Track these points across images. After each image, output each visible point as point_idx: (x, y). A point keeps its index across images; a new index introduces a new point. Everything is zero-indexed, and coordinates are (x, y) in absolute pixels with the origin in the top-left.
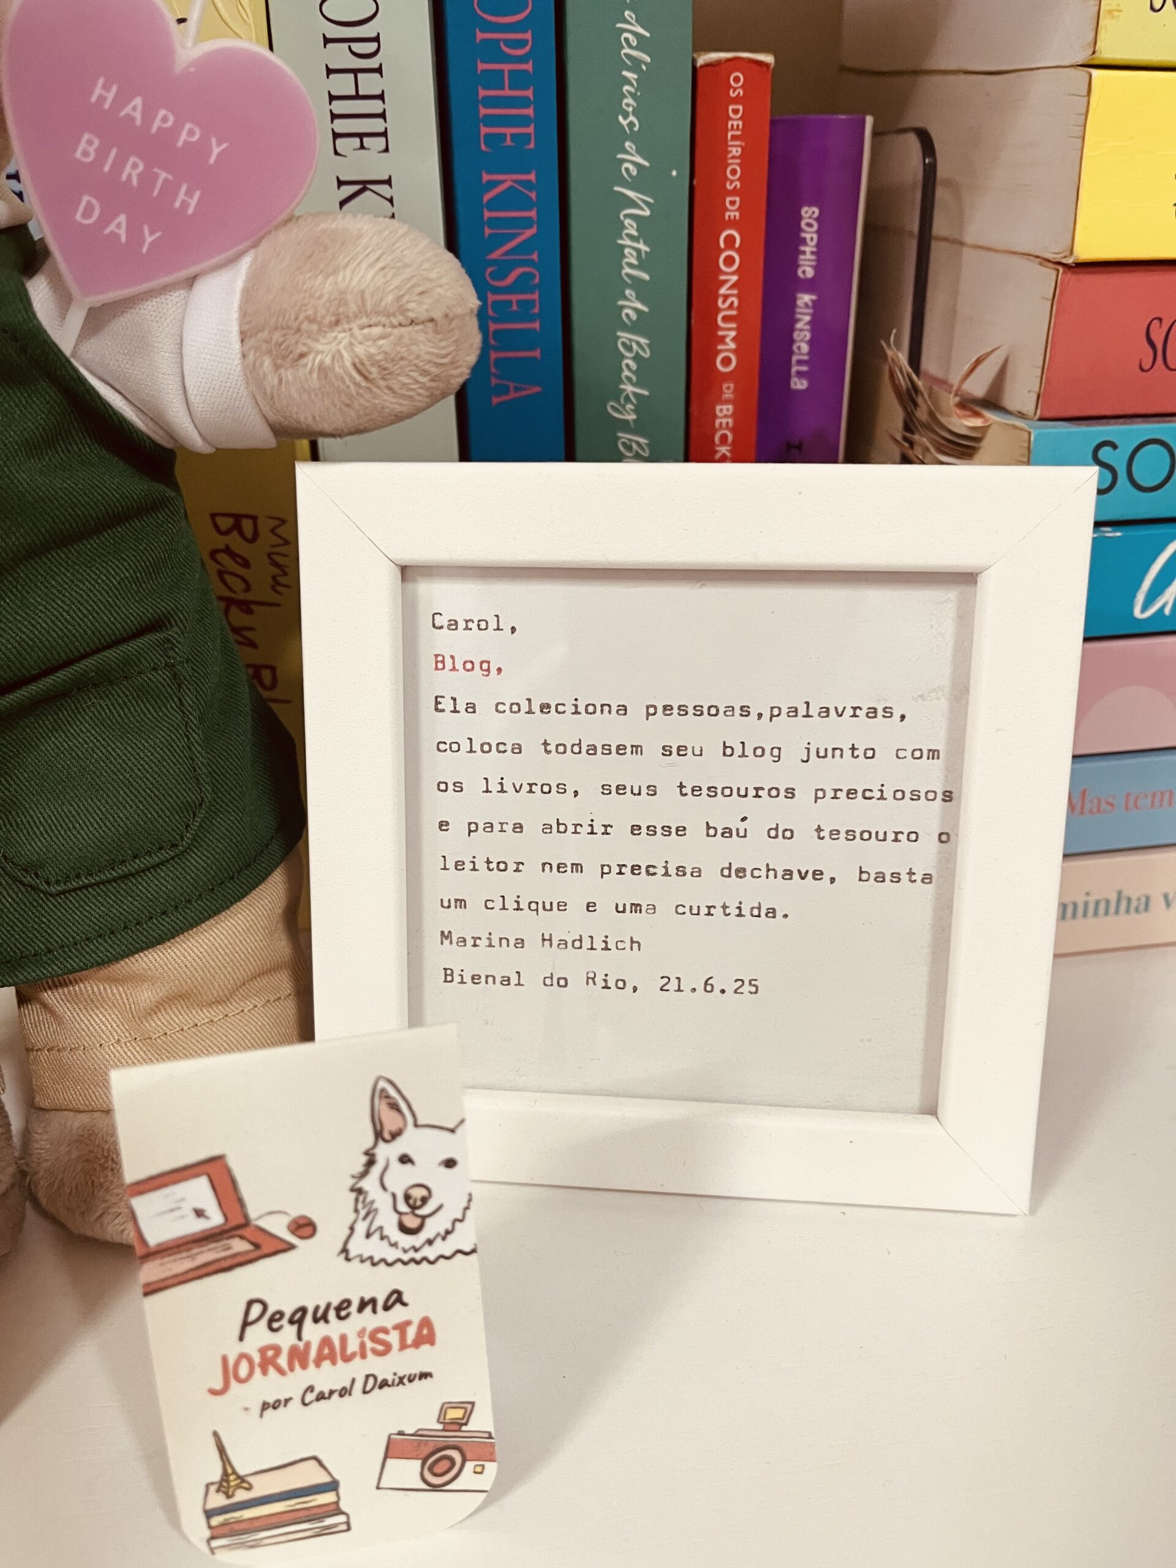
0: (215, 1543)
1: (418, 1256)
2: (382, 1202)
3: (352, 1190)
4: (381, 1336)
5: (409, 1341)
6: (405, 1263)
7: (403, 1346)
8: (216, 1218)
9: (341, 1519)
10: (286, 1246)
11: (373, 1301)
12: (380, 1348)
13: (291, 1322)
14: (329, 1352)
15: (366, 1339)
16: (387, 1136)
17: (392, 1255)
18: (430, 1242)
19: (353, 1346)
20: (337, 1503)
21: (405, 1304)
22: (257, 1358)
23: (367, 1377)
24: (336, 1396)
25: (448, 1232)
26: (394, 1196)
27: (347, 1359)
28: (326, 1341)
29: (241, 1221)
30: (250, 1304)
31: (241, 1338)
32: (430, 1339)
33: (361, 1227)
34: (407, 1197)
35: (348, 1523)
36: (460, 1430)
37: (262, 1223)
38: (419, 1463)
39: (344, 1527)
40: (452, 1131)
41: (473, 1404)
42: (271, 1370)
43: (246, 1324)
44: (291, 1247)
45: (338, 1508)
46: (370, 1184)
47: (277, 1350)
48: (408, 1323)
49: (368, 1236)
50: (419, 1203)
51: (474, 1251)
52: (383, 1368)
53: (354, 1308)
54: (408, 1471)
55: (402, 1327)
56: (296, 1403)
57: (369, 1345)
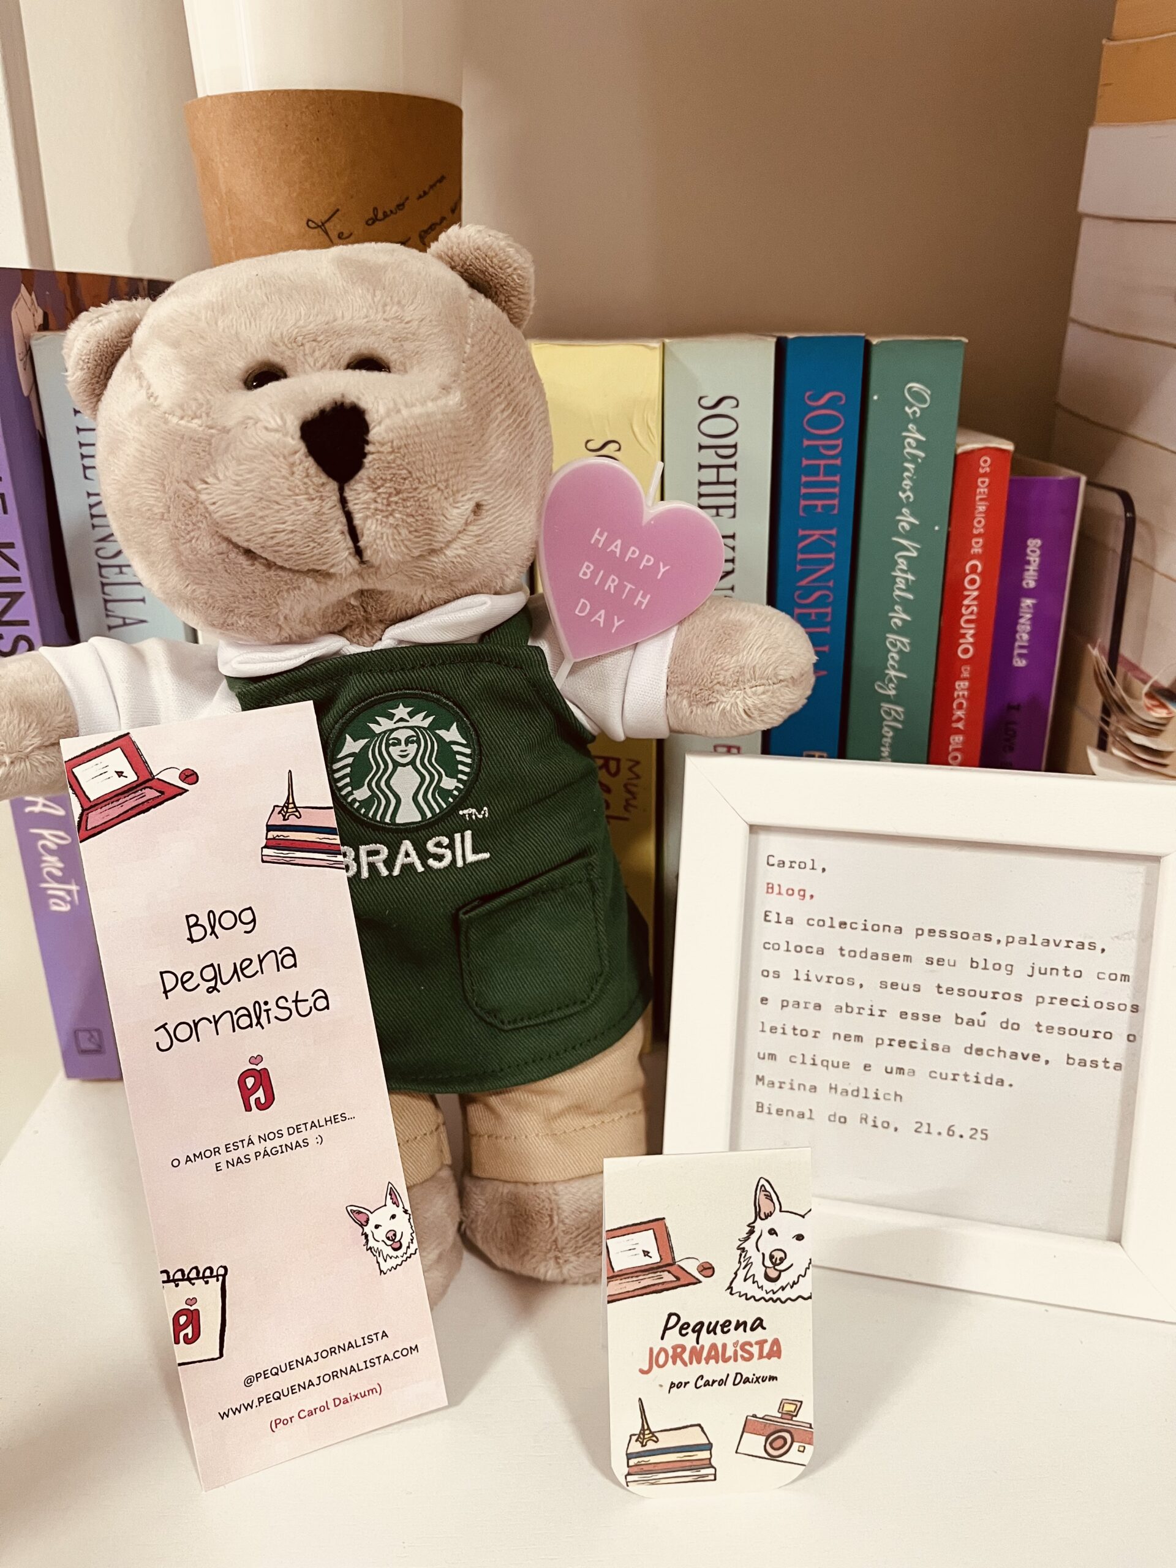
0: (630, 1478)
1: (775, 1297)
2: (756, 1258)
3: (738, 1248)
4: (747, 1347)
5: (765, 1354)
6: (767, 1301)
7: (761, 1357)
8: (655, 1258)
9: (712, 1471)
10: (695, 1281)
11: (745, 1323)
12: (746, 1356)
13: (693, 1331)
14: (716, 1354)
15: (738, 1348)
16: (763, 1216)
17: (759, 1294)
18: (783, 1288)
19: (730, 1352)
20: (710, 1459)
21: (764, 1328)
22: (671, 1353)
23: (737, 1374)
24: (717, 1383)
25: (794, 1283)
26: (763, 1255)
27: (726, 1360)
28: (714, 1346)
29: (670, 1261)
30: (670, 1315)
31: (662, 1338)
32: (778, 1354)
33: (742, 1274)
34: (771, 1257)
35: (715, 1475)
36: (792, 1420)
37: (681, 1264)
38: (764, 1438)
39: (712, 1477)
40: (803, 1217)
41: (801, 1402)
42: (678, 1361)
43: (666, 1329)
44: (700, 1282)
45: (710, 1463)
46: (749, 1245)
47: (684, 1348)
48: (766, 1341)
49: (745, 1280)
50: (778, 1262)
51: (810, 1297)
52: (748, 1369)
53: (732, 1327)
54: (755, 1443)
55: (761, 1343)
56: (691, 1385)
57: (740, 1352)
